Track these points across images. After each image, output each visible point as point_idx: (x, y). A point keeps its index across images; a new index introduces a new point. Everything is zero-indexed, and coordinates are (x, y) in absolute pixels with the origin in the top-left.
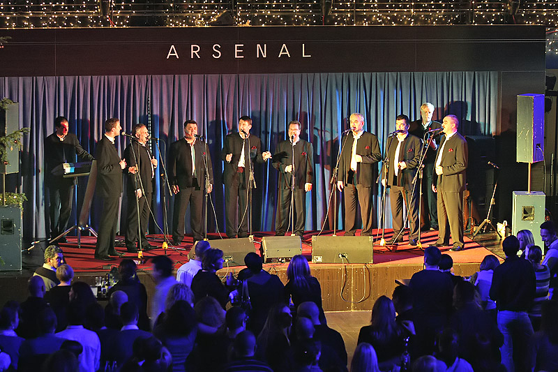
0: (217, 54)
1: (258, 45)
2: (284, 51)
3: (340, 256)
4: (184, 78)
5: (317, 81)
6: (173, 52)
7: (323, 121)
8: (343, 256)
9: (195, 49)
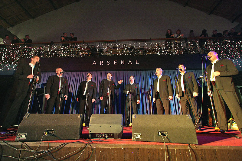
0: (108, 64)
1: (122, 61)
2: (130, 62)
3: (160, 133)
4: (99, 73)
5: (142, 73)
6: (95, 63)
7: (145, 86)
8: (163, 134)
9: (102, 62)
